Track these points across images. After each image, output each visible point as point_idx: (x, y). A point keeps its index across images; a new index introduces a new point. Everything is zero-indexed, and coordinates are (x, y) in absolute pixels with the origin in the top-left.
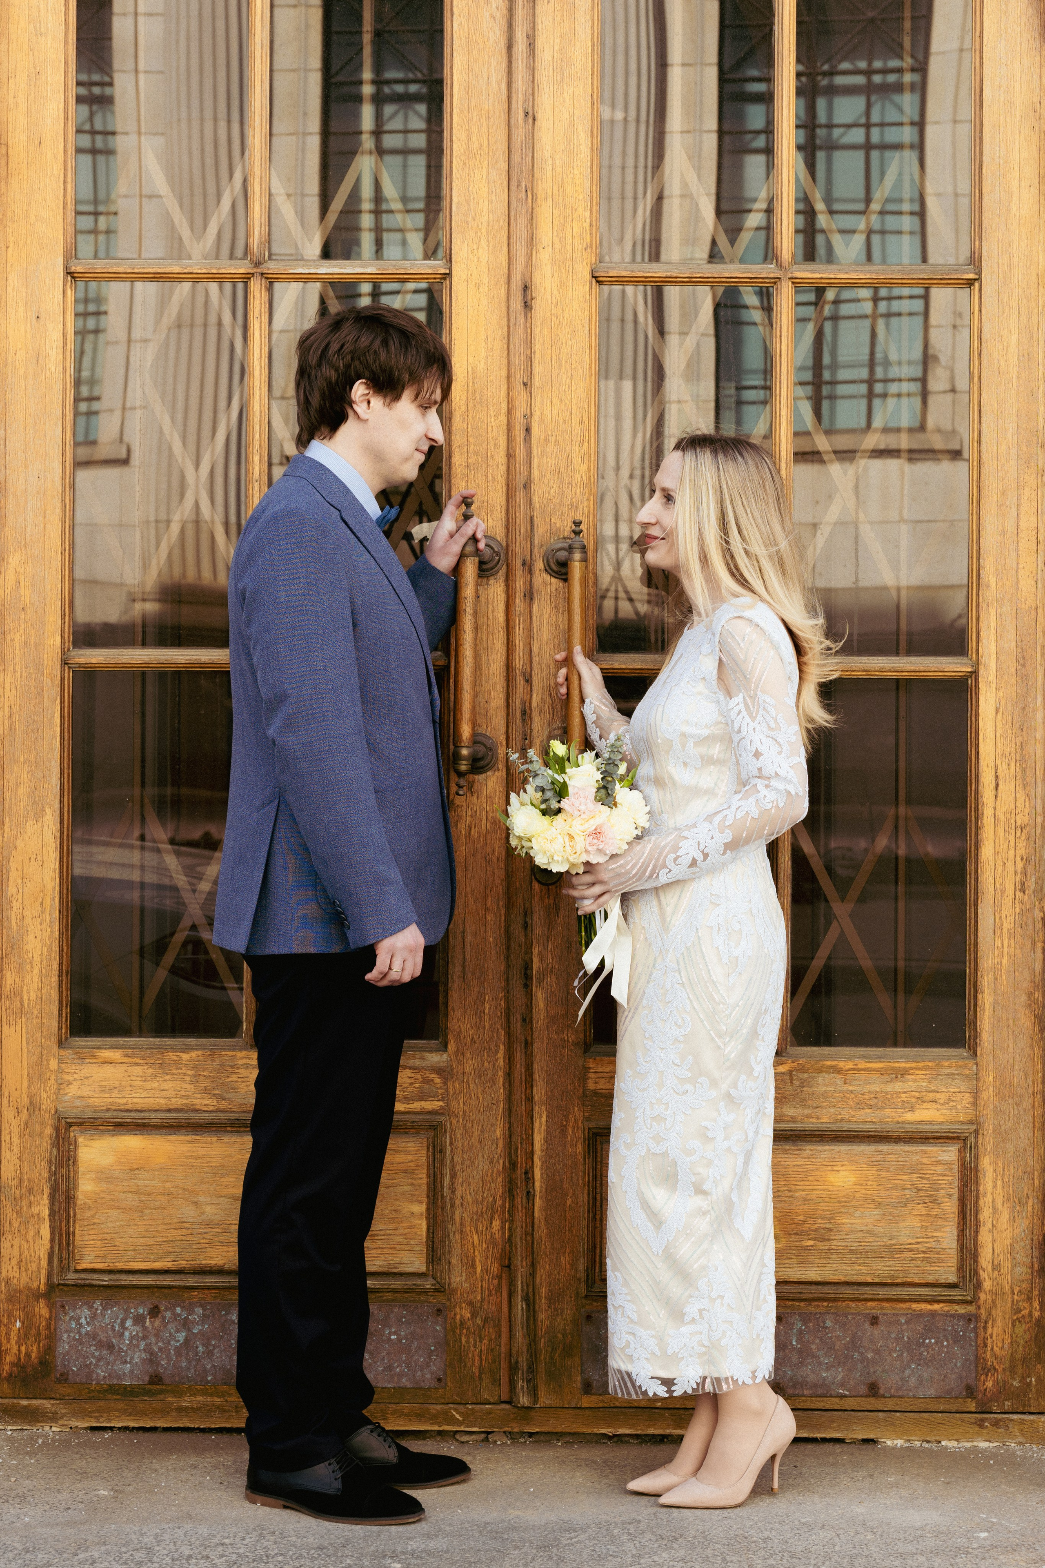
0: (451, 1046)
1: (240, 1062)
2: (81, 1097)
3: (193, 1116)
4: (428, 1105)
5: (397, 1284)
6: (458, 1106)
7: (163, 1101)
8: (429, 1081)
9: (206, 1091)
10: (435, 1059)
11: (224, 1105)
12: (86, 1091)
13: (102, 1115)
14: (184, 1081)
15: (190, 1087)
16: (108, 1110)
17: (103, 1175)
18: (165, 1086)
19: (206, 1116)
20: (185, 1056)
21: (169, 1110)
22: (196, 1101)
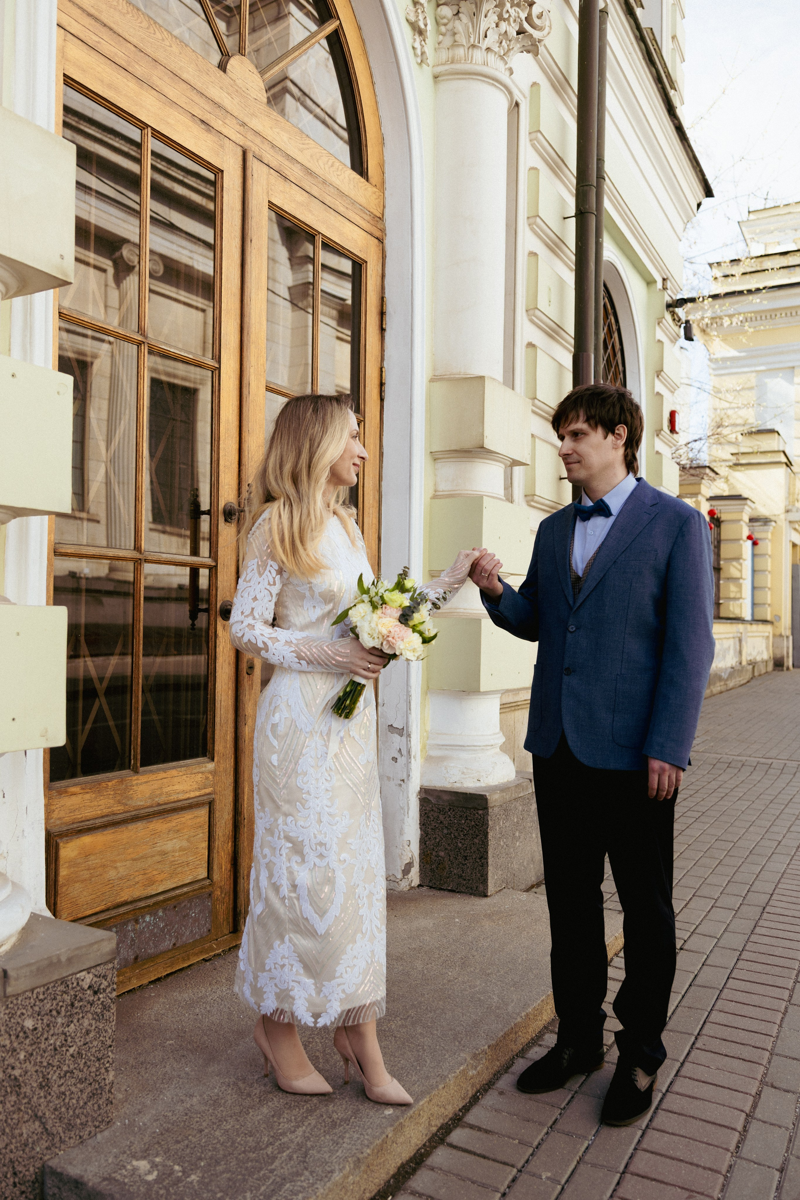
0: (216, 759)
1: (134, 783)
2: (60, 819)
3: (115, 817)
4: (208, 791)
5: (196, 886)
6: (218, 789)
7: (99, 812)
8: (207, 778)
9: (119, 802)
10: (211, 766)
11: (127, 808)
12: (62, 814)
13: (71, 826)
14: (109, 798)
15: (112, 801)
16: (73, 823)
17: (73, 863)
18: (101, 803)
19: (121, 816)
20: (110, 784)
21: (103, 817)
22: (115, 809)
